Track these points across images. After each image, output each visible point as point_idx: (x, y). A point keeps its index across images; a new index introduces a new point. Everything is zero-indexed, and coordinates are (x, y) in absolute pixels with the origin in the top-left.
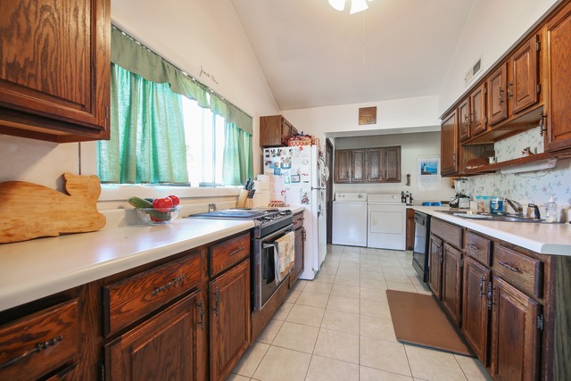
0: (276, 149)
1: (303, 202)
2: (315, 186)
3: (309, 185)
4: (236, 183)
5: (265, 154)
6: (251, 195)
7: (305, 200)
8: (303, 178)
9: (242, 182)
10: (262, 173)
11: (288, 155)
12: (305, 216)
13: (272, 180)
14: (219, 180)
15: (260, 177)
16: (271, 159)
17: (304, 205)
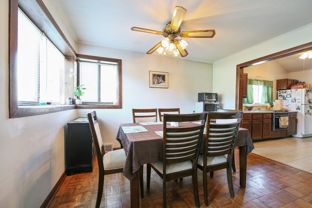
0: (284, 91)
1: (297, 109)
2: (303, 103)
3: (300, 103)
4: (266, 103)
5: (279, 93)
6: (272, 106)
7: (298, 108)
8: (297, 101)
9: (268, 102)
10: (277, 99)
11: (290, 92)
12: (298, 114)
13: (281, 101)
14: (260, 102)
15: (276, 101)
16: (282, 94)
17: (297, 110)
